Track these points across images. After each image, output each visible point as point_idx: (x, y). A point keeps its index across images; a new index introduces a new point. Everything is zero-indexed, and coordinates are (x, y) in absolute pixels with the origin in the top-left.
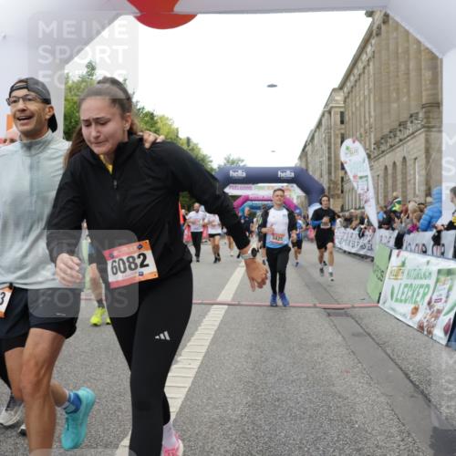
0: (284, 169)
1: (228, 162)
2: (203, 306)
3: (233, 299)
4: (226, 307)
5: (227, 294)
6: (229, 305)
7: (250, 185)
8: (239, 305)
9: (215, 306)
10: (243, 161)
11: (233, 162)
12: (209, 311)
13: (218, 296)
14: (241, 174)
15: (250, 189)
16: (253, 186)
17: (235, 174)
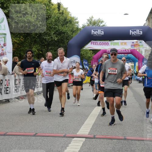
0: (134, 28)
1: (91, 23)
2: (66, 139)
4: (84, 139)
5: (85, 130)
7: (106, 42)
8: (94, 138)
9: (75, 139)
10: (102, 22)
11: (95, 23)
12: (70, 143)
13: (78, 131)
14: (100, 32)
15: (107, 44)
16: (110, 42)
17: (95, 33)
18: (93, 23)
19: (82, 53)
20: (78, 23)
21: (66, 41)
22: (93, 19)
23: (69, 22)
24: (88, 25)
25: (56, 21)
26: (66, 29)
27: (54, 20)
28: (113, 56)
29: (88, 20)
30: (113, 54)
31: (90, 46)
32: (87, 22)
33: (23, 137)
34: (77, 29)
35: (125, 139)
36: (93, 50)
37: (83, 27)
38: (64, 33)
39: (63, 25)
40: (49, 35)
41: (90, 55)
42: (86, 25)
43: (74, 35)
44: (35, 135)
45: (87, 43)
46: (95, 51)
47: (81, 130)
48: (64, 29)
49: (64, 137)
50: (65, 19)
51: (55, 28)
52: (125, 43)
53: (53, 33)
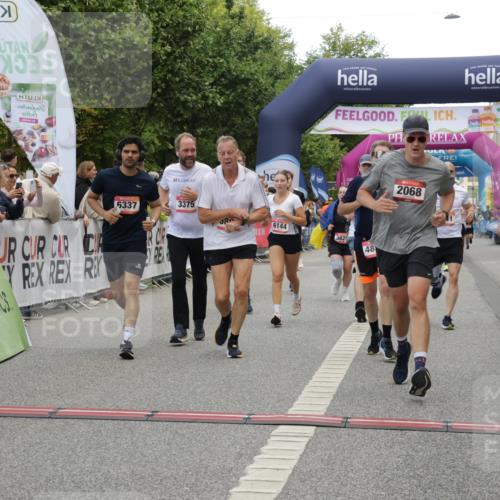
0: (479, 64)
1: (334, 46)
2: (251, 429)
3: (330, 411)
4: (311, 430)
5: (316, 397)
6: (317, 426)
7: (386, 109)
8: (345, 424)
9: (282, 429)
10: (373, 43)
11: (347, 48)
12: (264, 443)
14: (366, 78)
15: (390, 117)
16: (397, 111)
17: (350, 80)
18: (344, 49)
19: (306, 146)
20: (291, 47)
21: (252, 108)
22: (343, 36)
23: (261, 44)
24: (327, 54)
25: (218, 43)
26: (254, 67)
27: (211, 40)
28: (416, 143)
29: (327, 38)
30: (417, 137)
31: (334, 124)
32: (323, 45)
33: (110, 424)
34: (291, 66)
35: (448, 429)
36: (342, 138)
37: (308, 62)
38: (246, 81)
39: (241, 56)
40: (198, 89)
41: (331, 155)
42: (320, 53)
43: (280, 89)
44: (149, 418)
45: (322, 114)
46: (349, 141)
47: (301, 399)
48: (247, 68)
49: (247, 422)
50: (251, 36)
51: (215, 67)
52: (450, 114)
53: (208, 81)
